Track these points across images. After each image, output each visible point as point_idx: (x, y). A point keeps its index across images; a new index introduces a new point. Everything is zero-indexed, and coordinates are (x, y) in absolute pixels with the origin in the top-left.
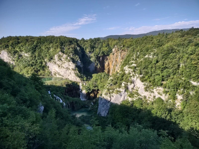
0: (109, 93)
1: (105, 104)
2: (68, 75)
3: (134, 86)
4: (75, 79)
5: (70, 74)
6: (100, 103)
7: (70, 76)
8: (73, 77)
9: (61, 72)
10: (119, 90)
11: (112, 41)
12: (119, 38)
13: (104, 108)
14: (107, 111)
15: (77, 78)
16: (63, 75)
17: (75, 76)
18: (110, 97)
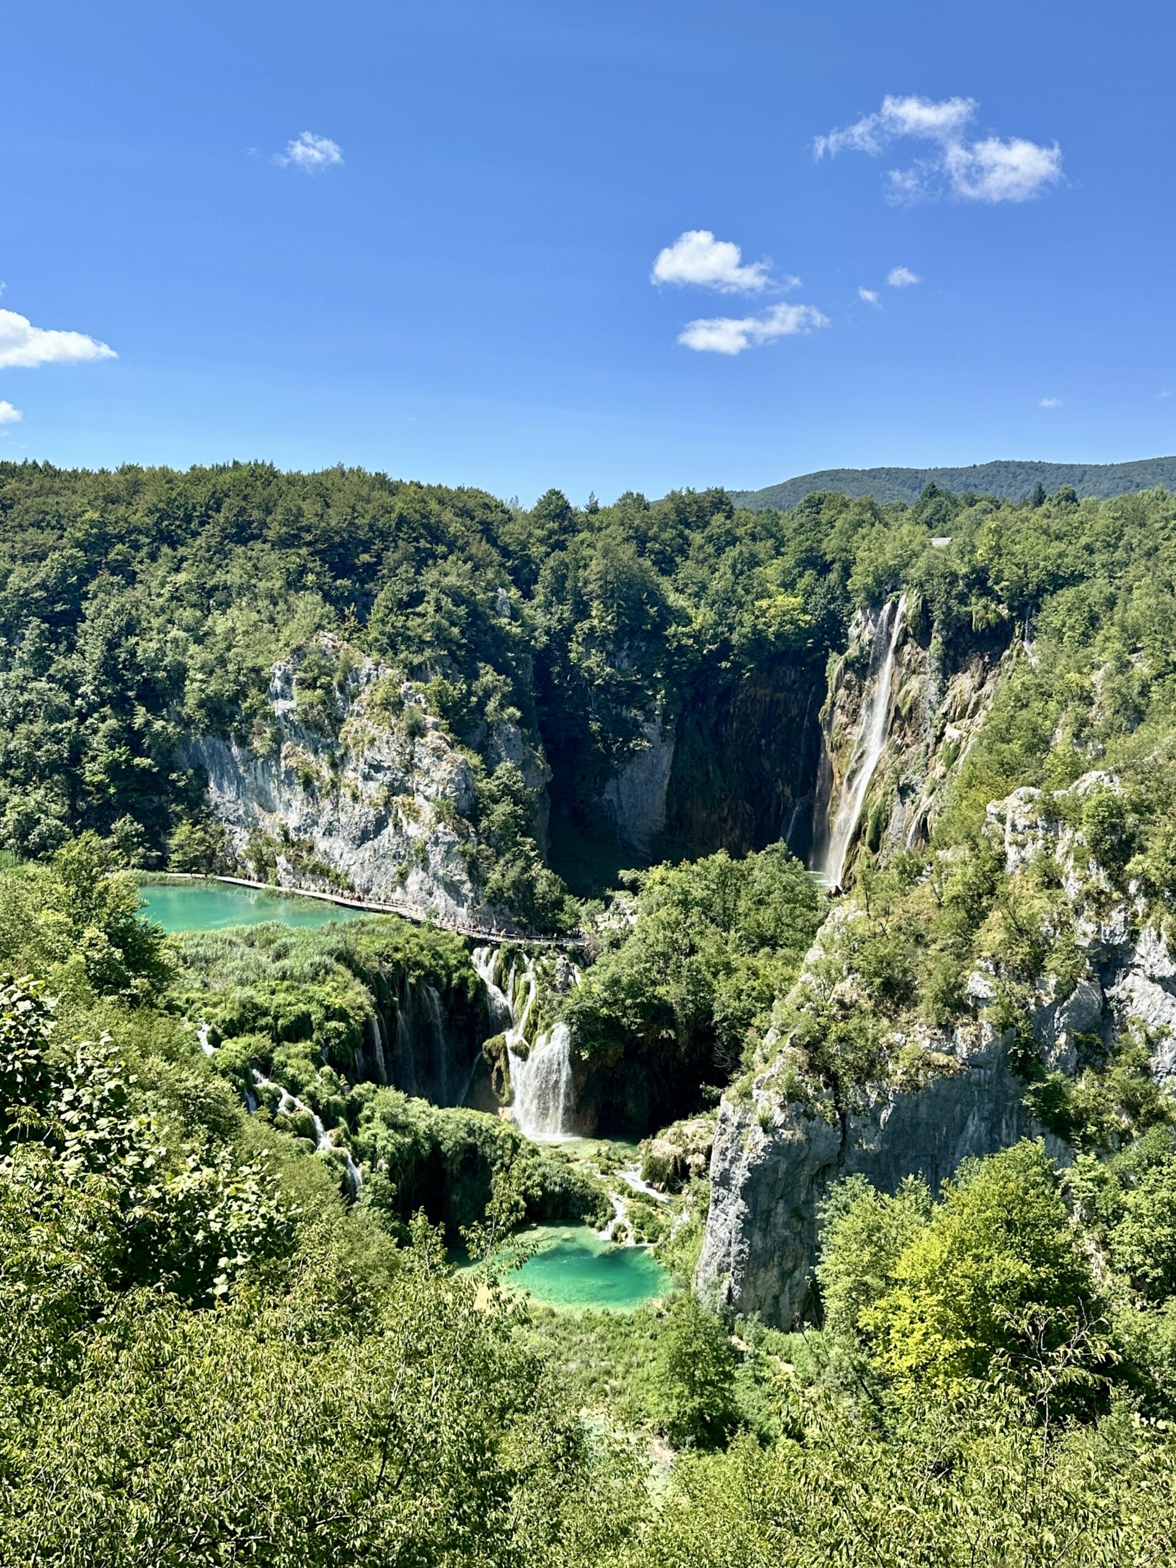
1: (779, 1188)
2: (394, 871)
9: (329, 832)
11: (859, 524)
12: (933, 493)
13: (765, 1236)
14: (795, 1268)
15: (481, 900)
16: (346, 868)
17: (462, 886)
18: (837, 1116)
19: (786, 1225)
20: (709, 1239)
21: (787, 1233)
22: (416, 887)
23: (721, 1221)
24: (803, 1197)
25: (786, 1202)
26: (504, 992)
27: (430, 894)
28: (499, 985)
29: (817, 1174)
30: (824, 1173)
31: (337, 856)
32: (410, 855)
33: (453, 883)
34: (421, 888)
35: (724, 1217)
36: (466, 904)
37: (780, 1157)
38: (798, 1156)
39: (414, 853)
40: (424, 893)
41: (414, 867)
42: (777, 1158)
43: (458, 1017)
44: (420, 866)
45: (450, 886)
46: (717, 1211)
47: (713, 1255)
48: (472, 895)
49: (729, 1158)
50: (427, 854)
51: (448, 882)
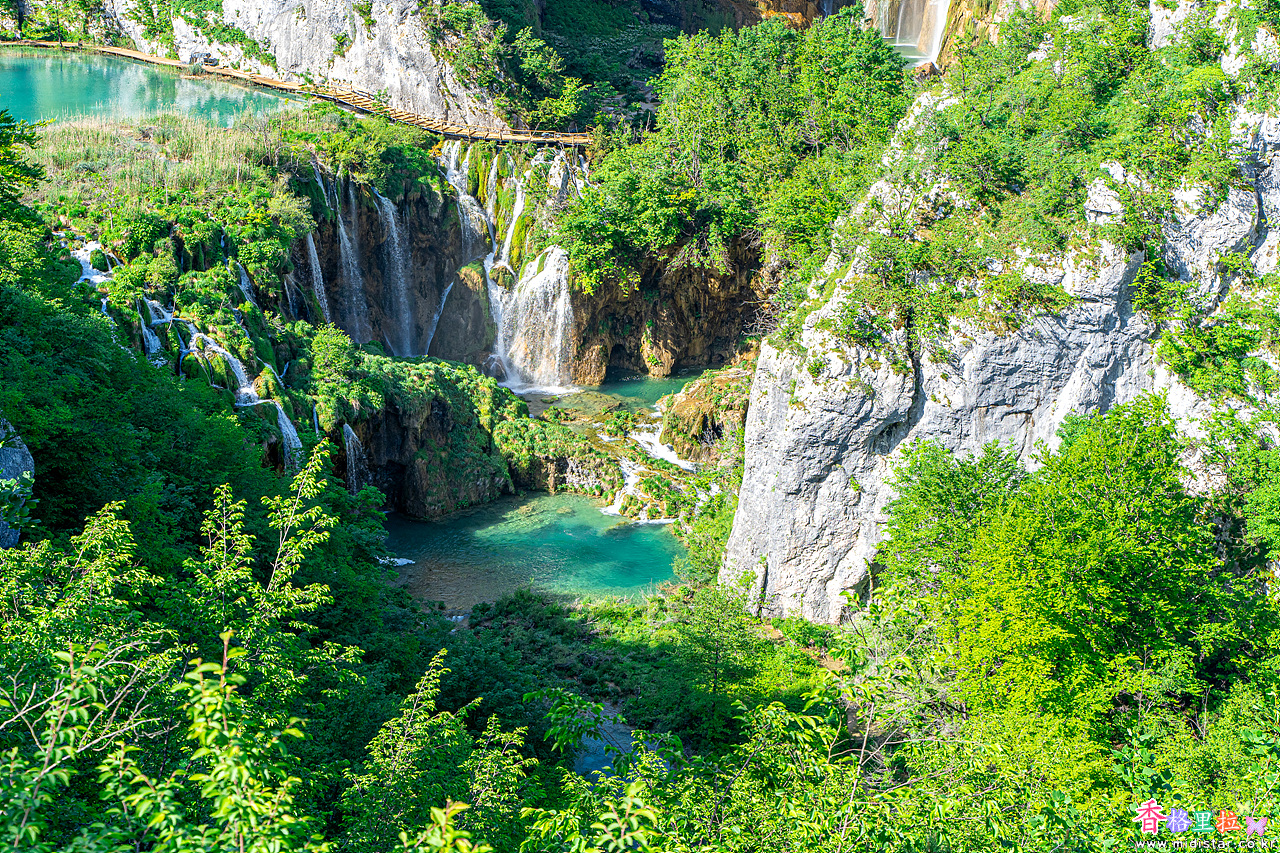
0: (892, 315)
1: (832, 452)
2: (330, 40)
3: (1260, 232)
4: (425, 92)
5: (360, 21)
6: (762, 439)
7: (358, 50)
8: (393, 75)
10: (1032, 274)
13: (812, 509)
14: (849, 547)
15: (449, 80)
16: (266, 35)
17: (423, 61)
18: (909, 364)
19: (841, 496)
21: (839, 506)
22: (361, 62)
24: (860, 462)
26: (481, 203)
27: (380, 70)
28: (474, 193)
29: (882, 432)
30: (889, 434)
31: (254, 21)
32: (352, 17)
33: (410, 57)
34: (367, 63)
35: (761, 487)
36: (428, 85)
37: (834, 414)
38: (857, 413)
39: (357, 15)
40: (372, 70)
41: (358, 34)
42: (830, 416)
43: (420, 235)
44: (365, 33)
45: (407, 61)
46: (753, 480)
47: (746, 533)
48: (436, 73)
49: (769, 416)
50: (374, 16)
51: (404, 55)
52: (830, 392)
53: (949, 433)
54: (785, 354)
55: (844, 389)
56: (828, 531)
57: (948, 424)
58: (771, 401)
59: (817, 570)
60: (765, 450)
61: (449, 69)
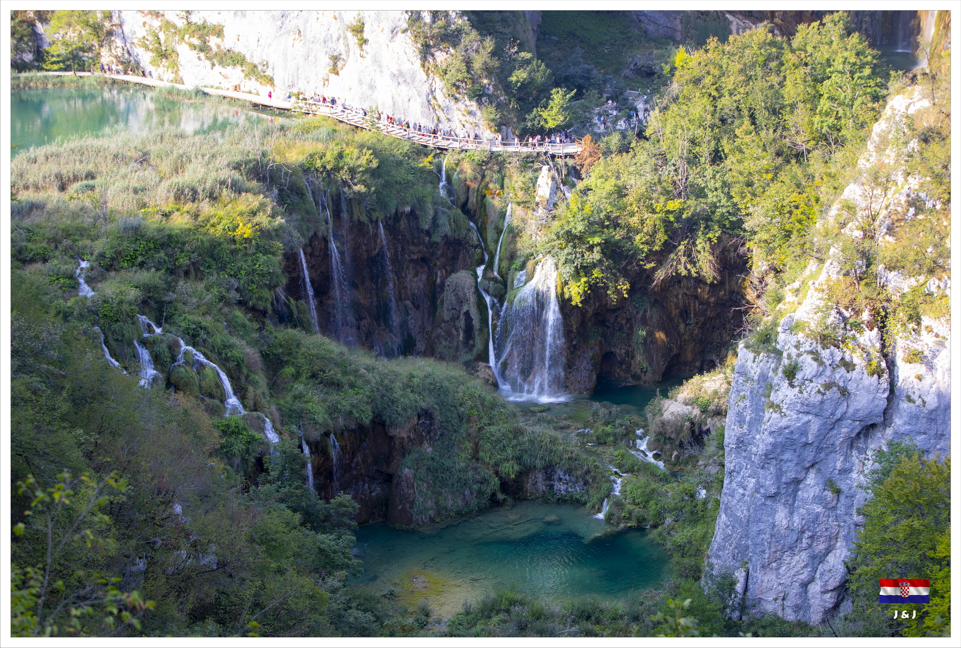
0: (866, 316)
1: (809, 455)
2: (326, 61)
4: (416, 107)
5: (353, 40)
6: (742, 443)
7: (351, 68)
8: (385, 92)
13: (791, 513)
14: (828, 551)
15: (439, 95)
16: (265, 58)
17: (413, 78)
18: (883, 364)
19: (819, 499)
20: (723, 518)
21: (819, 509)
22: (354, 81)
23: (737, 497)
24: (839, 465)
25: (819, 470)
27: (372, 87)
29: (858, 434)
30: (866, 436)
31: (253, 44)
32: (345, 38)
33: (401, 74)
34: (360, 81)
35: (741, 491)
36: (419, 100)
37: (810, 417)
38: (833, 414)
39: (349, 34)
40: (365, 87)
41: (351, 54)
42: (805, 418)
43: (412, 248)
44: (358, 51)
45: (399, 77)
46: (734, 485)
47: (727, 538)
48: (426, 88)
49: (748, 418)
50: (366, 35)
51: (396, 72)
52: (805, 395)
53: (925, 433)
54: (761, 358)
55: (819, 392)
56: (808, 534)
57: (922, 424)
58: (748, 404)
59: (798, 573)
60: (744, 454)
61: (439, 84)
